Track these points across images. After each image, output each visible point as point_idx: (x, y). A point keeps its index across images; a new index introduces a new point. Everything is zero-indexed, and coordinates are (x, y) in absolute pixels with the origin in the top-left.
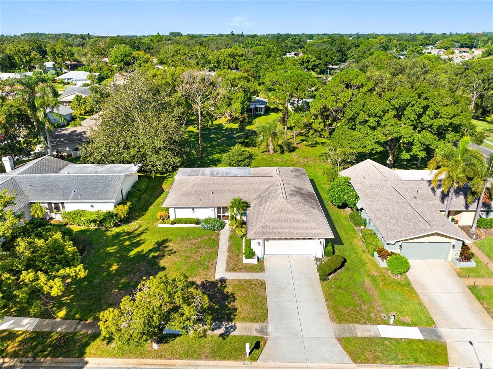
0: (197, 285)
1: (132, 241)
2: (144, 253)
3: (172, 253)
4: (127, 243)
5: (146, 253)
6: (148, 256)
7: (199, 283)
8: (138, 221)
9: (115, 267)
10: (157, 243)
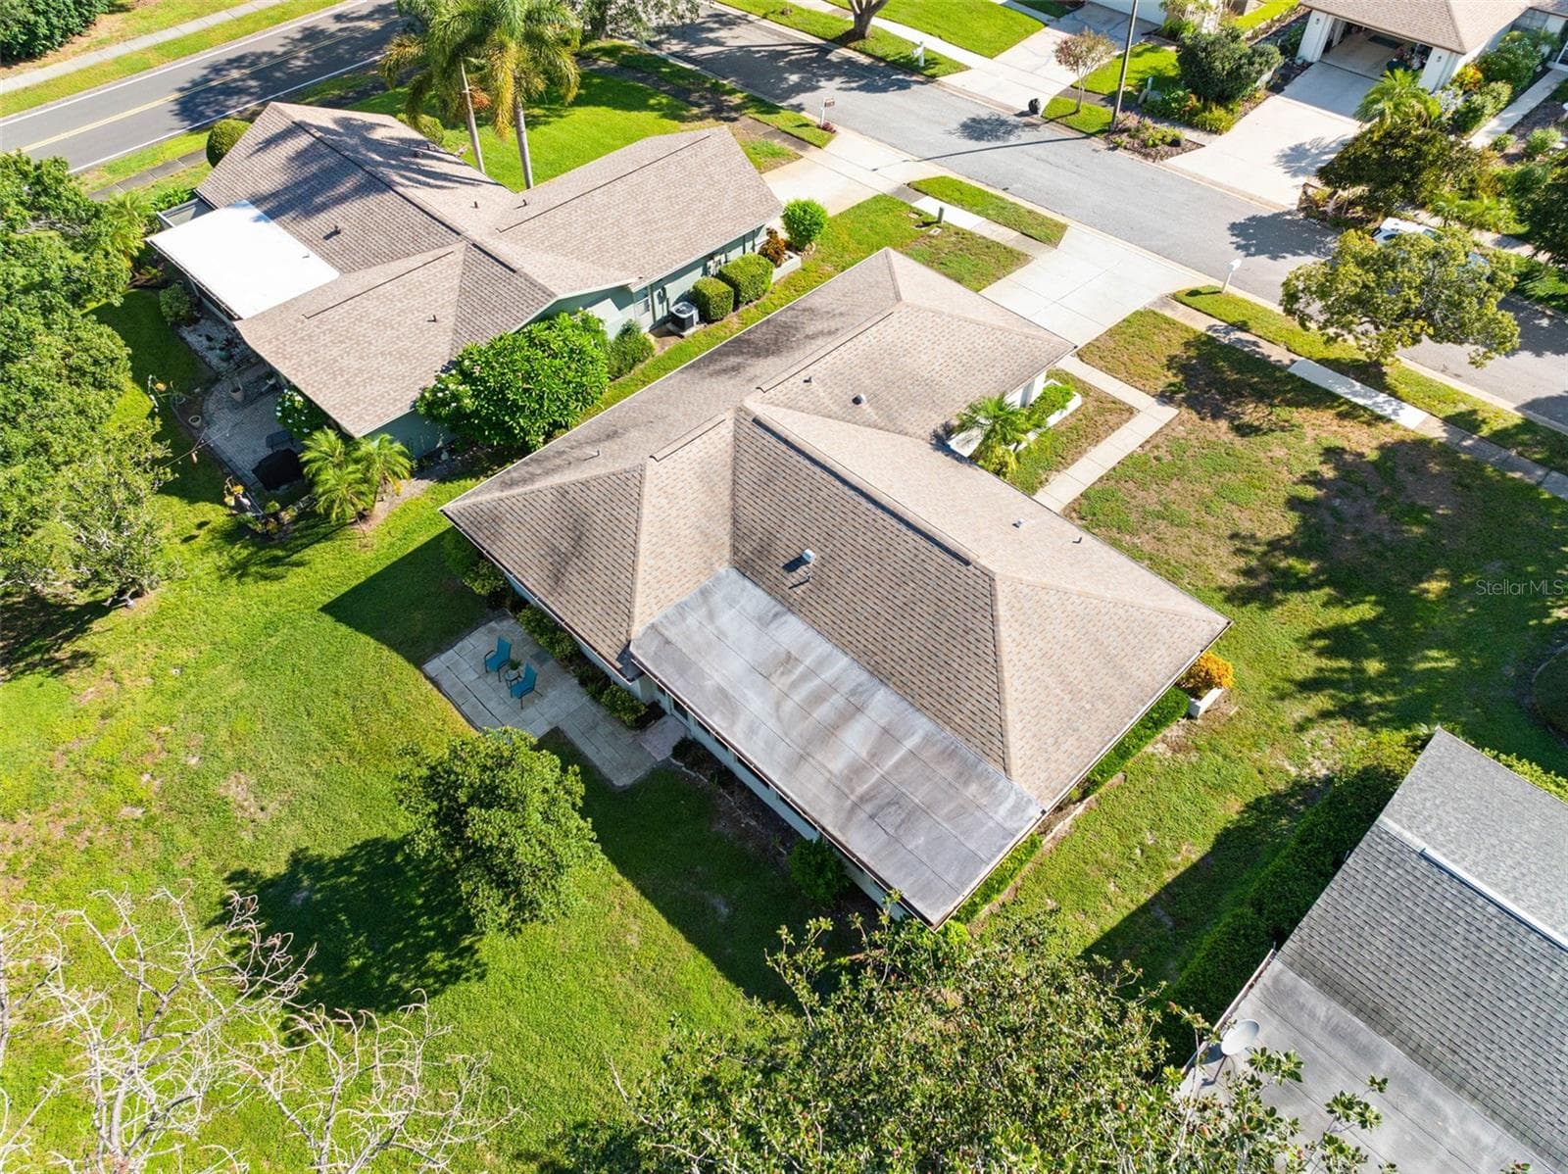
0: (1231, 422)
1: (1352, 671)
2: (1327, 590)
3: (1243, 539)
4: (1373, 667)
5: (1318, 586)
6: (1316, 573)
7: (1223, 424)
8: (1293, 771)
9: (1434, 587)
10: (1268, 603)
